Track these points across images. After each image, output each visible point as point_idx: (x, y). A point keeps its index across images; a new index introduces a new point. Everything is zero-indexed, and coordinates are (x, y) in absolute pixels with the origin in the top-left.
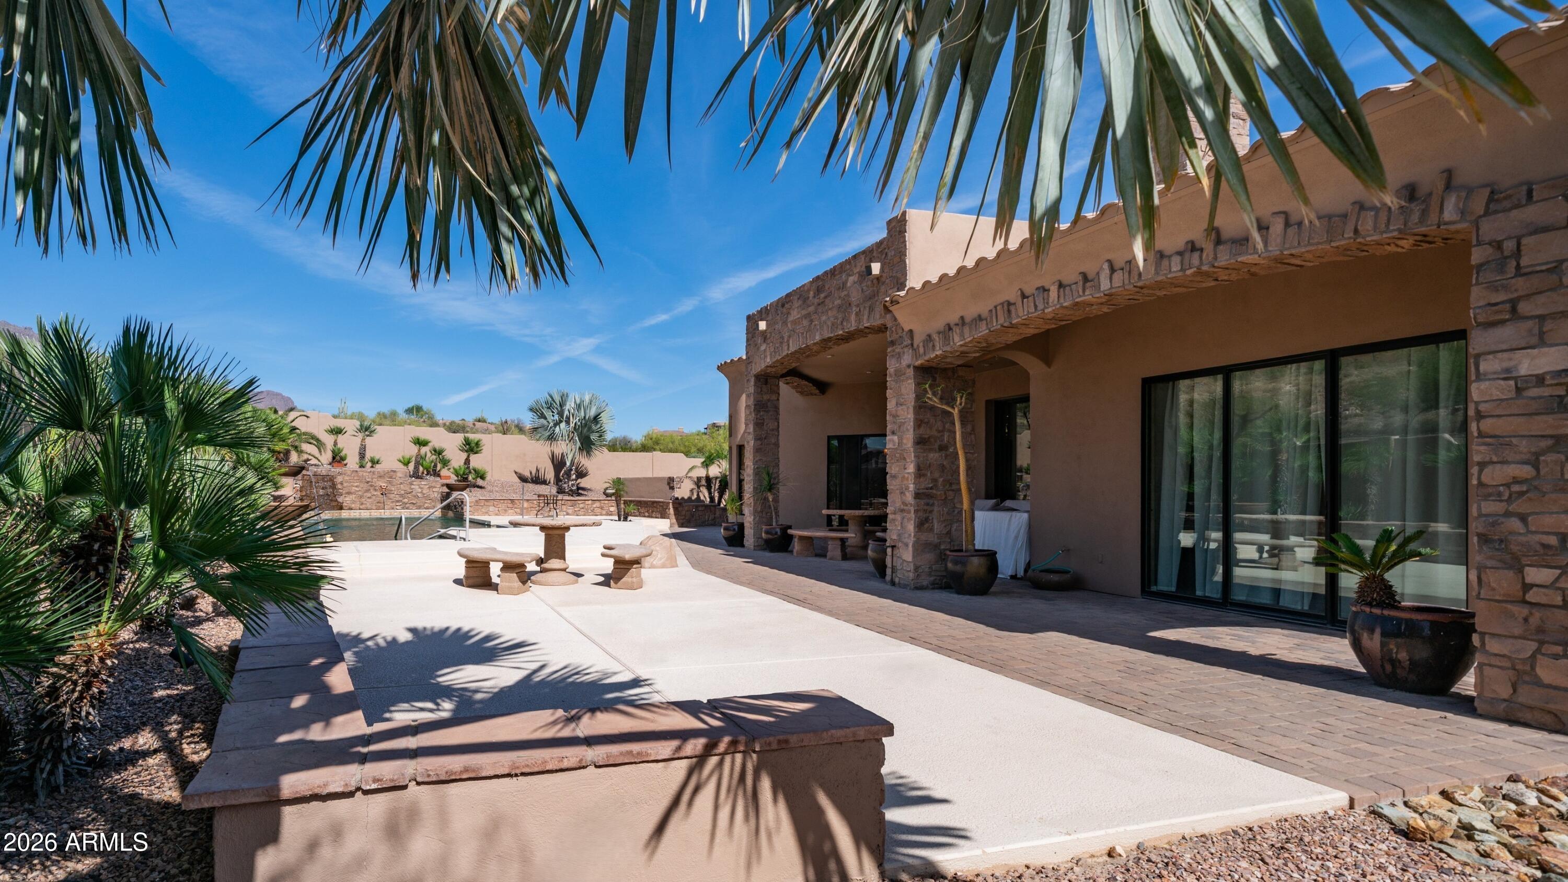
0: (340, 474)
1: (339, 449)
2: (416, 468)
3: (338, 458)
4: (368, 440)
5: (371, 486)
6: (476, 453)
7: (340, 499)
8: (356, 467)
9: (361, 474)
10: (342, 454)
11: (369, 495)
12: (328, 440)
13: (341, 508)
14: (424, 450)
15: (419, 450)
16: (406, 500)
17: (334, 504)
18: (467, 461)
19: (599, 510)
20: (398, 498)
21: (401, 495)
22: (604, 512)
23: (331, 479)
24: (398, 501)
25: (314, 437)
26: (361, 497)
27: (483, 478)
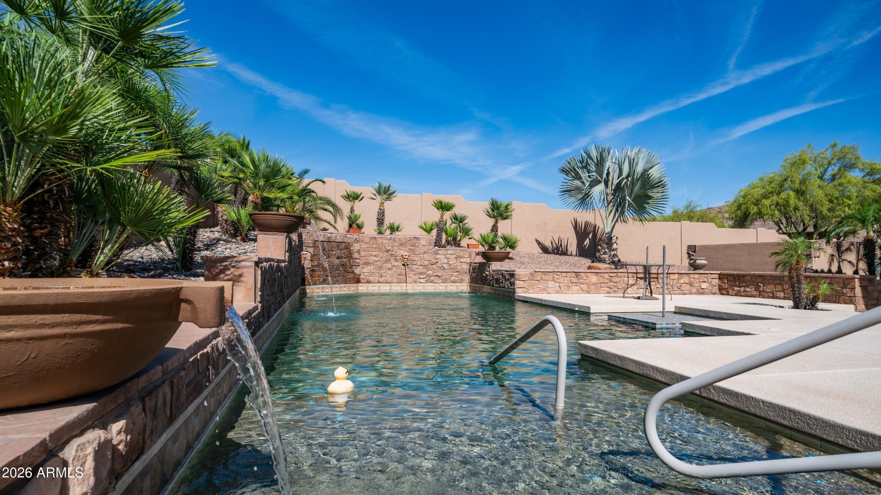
0: (357, 241)
1: (356, 216)
2: (439, 236)
3: (354, 226)
4: (387, 204)
5: (392, 255)
6: (506, 218)
7: (357, 271)
8: (375, 234)
9: (380, 241)
10: (359, 222)
11: (389, 266)
12: (345, 206)
13: (358, 281)
14: (447, 215)
15: (442, 216)
16: (430, 272)
17: (351, 276)
18: (494, 229)
19: (688, 287)
20: (421, 269)
21: (425, 266)
22: (694, 290)
23: (348, 247)
24: (421, 274)
25: (329, 202)
26: (380, 268)
27: (512, 247)
